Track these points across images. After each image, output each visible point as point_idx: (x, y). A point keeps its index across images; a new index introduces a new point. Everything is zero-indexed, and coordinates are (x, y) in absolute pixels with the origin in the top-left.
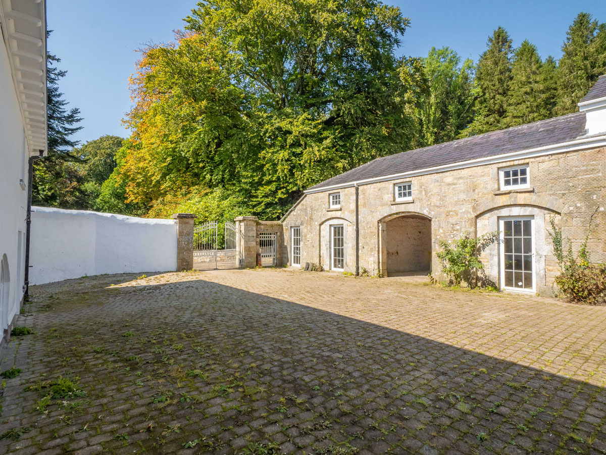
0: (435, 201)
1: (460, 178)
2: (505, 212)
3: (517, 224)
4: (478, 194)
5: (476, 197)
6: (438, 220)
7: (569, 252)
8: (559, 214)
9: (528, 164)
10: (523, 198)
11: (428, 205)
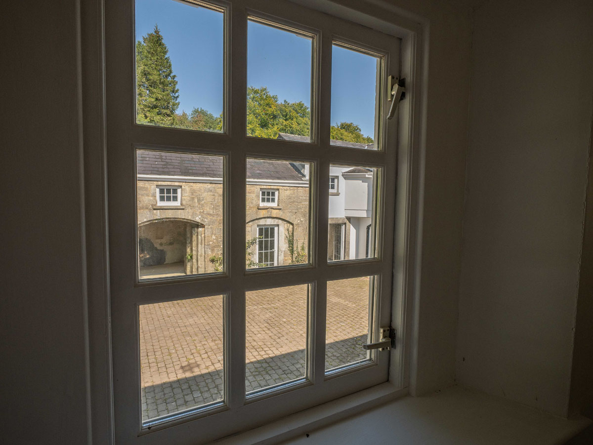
0: (208, 209)
2: (262, 222)
3: (267, 230)
6: (211, 228)
7: (297, 247)
8: (292, 224)
9: (278, 189)
10: (275, 213)
11: (200, 212)
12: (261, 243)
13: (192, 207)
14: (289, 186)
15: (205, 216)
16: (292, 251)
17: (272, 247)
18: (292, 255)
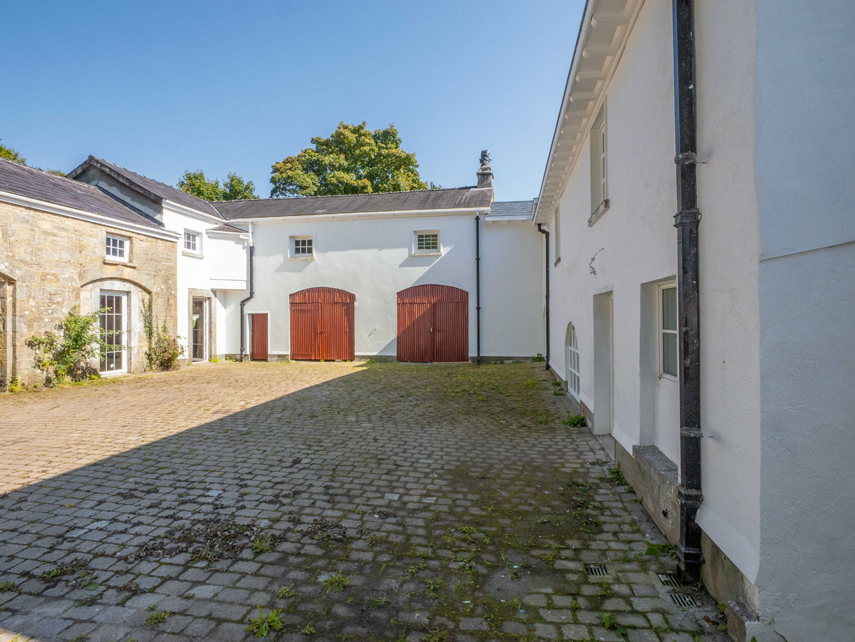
0: (22, 252)
1: (63, 229)
2: (107, 285)
3: (111, 298)
4: (86, 259)
5: (82, 261)
6: (27, 286)
7: (157, 328)
8: (149, 293)
9: (130, 238)
10: (127, 273)
11: (8, 256)
12: (103, 318)
14: (146, 236)
15: (16, 263)
16: (150, 334)
17: (119, 327)
18: (150, 338)
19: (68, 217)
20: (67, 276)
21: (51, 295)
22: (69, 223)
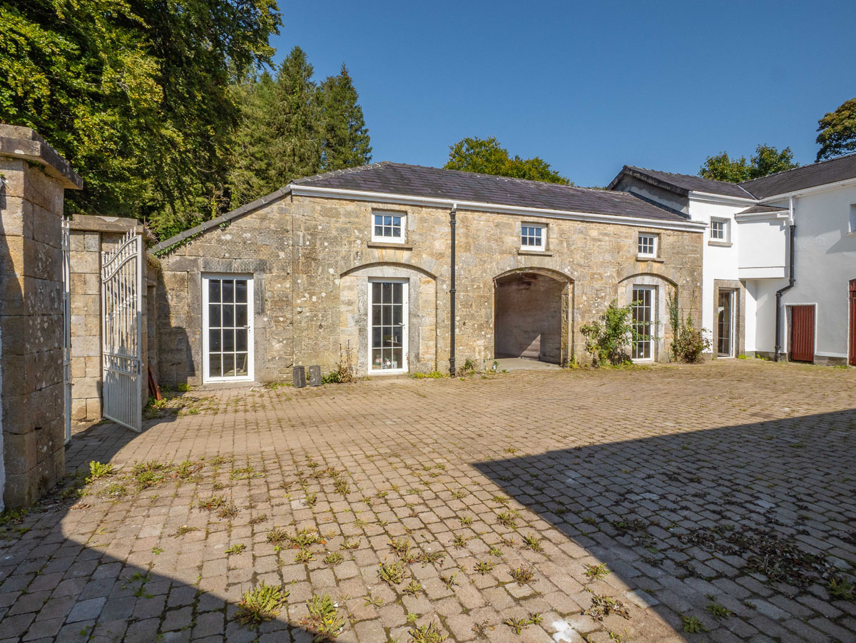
0: (578, 258)
1: (606, 234)
2: (639, 280)
3: (642, 292)
4: (623, 258)
5: (619, 260)
6: (582, 285)
7: (683, 320)
8: (675, 285)
9: (658, 234)
10: (656, 268)
11: (570, 262)
12: (635, 310)
13: (561, 253)
14: (672, 230)
15: (574, 267)
16: (676, 326)
17: (648, 319)
18: (675, 330)
19: (609, 224)
20: (608, 274)
21: (597, 291)
22: (611, 229)
